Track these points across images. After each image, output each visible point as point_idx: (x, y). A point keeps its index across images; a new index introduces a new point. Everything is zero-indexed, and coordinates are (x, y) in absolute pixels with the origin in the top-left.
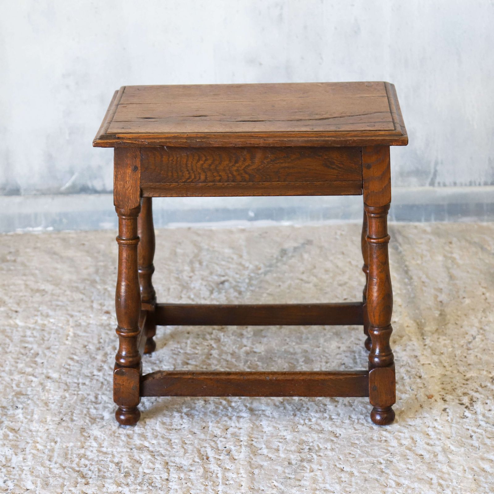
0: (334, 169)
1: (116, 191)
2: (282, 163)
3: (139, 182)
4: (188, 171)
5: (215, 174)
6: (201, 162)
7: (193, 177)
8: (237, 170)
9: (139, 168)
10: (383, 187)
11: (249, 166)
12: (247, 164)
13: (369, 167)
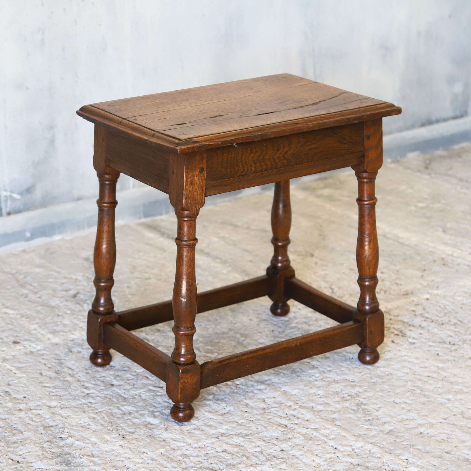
0: (345, 144)
1: (186, 195)
2: (310, 145)
3: (204, 183)
4: (242, 165)
5: (263, 164)
6: (252, 155)
7: (246, 170)
8: (279, 158)
9: (205, 169)
10: (378, 153)
11: (287, 151)
12: (285, 151)
13: (369, 138)
